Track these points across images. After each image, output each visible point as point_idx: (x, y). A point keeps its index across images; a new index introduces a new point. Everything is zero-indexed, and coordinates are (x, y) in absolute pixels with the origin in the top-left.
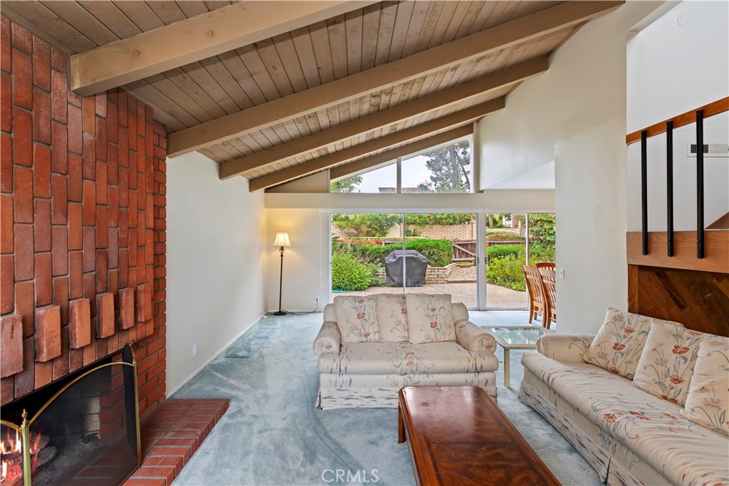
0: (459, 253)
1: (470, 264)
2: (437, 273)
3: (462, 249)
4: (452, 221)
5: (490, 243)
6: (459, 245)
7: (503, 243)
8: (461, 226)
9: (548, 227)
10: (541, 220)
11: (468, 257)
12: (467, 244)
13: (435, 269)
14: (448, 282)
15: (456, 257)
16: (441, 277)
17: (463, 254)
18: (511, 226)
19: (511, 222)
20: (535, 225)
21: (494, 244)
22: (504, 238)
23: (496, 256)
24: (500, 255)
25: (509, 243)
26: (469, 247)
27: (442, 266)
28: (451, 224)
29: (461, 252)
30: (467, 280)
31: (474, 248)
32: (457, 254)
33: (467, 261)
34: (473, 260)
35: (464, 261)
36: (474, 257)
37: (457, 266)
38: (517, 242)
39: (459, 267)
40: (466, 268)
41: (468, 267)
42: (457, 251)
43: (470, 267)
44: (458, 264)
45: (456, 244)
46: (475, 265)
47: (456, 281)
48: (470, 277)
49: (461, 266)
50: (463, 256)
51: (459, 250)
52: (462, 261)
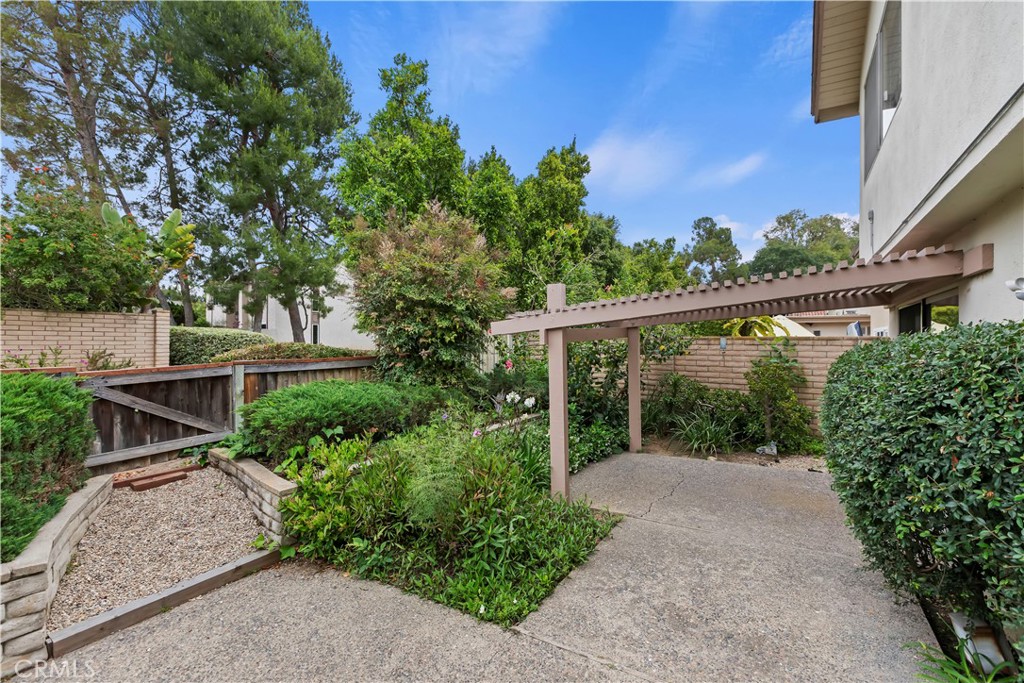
0: (128, 426)
3: (140, 405)
4: (85, 300)
5: (264, 376)
6: (126, 389)
8: (116, 316)
10: (426, 304)
11: (174, 436)
12: (170, 384)
14: (55, 649)
15: (108, 446)
17: (140, 427)
21: (275, 375)
23: (317, 431)
24: (327, 425)
26: (179, 394)
28: (82, 310)
29: (138, 419)
30: (186, 584)
31: (200, 396)
32: (118, 430)
33: (170, 453)
34: (198, 447)
35: (155, 458)
36: (201, 432)
37: (117, 485)
38: (337, 365)
39: (127, 489)
40: (166, 486)
41: (174, 480)
42: (118, 419)
43: (183, 477)
44: (122, 475)
45: (112, 387)
46: (206, 465)
47: (117, 619)
48: (201, 548)
49: (135, 484)
50: (148, 437)
51: (128, 411)
52: (143, 459)
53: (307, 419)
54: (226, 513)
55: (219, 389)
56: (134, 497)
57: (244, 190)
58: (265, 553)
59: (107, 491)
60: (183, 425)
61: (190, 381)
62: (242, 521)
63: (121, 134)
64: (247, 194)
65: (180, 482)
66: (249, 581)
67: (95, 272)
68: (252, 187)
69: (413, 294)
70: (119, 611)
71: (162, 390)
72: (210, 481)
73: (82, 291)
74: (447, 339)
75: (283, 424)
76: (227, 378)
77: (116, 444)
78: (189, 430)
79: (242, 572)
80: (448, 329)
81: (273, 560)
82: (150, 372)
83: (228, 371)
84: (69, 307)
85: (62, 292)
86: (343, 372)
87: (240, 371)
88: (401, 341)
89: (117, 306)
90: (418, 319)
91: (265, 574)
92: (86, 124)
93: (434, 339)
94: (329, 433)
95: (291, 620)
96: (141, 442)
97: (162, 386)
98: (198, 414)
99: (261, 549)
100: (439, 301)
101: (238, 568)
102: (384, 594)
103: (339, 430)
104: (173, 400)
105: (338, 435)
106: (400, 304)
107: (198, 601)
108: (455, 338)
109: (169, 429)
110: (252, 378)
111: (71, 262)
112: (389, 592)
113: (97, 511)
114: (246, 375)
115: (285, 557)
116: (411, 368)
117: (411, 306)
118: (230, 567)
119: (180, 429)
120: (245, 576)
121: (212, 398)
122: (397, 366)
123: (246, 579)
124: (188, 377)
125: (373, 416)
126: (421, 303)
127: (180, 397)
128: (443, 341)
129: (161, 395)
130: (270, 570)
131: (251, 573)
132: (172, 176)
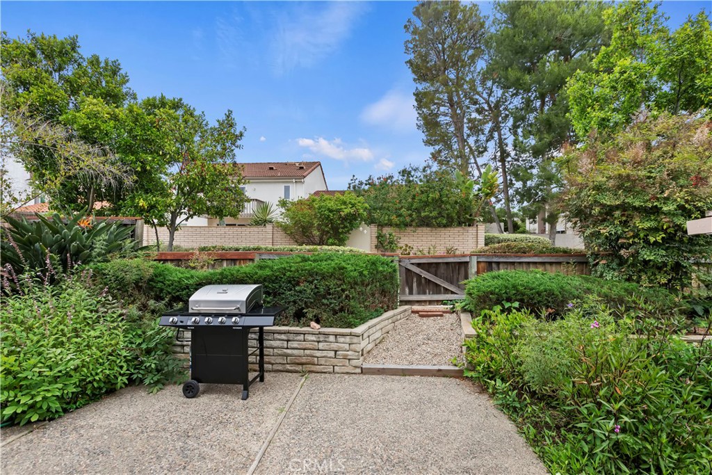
0: (419, 284)
1: (442, 307)
2: (334, 346)
3: (425, 274)
5: (490, 263)
6: (419, 265)
7: (520, 263)
9: (647, 225)
10: (624, 207)
11: (439, 292)
12: (437, 264)
13: (327, 335)
14: (364, 371)
15: (411, 293)
16: (345, 357)
17: (425, 286)
18: (537, 232)
19: (536, 226)
20: (604, 220)
21: (498, 263)
22: (523, 252)
23: (499, 302)
24: (509, 300)
25: (535, 263)
26: (442, 270)
27: (350, 326)
29: (423, 281)
30: (414, 367)
31: (453, 273)
32: (415, 285)
33: (438, 301)
34: (451, 301)
35: (431, 302)
36: (453, 293)
37: (413, 312)
38: (553, 260)
39: (417, 315)
40: (432, 318)
41: (437, 316)
42: (415, 280)
43: (441, 316)
44: (416, 307)
45: (413, 264)
46: (454, 312)
47: (384, 369)
48: (428, 353)
49: (420, 313)
50: (428, 291)
51: (419, 276)
52: (425, 301)
53: (492, 293)
54: (449, 340)
55: (463, 270)
56: (418, 319)
57: (541, 140)
58: (457, 368)
59: (407, 314)
60: (444, 288)
61: (447, 263)
62: (454, 347)
63: (476, 129)
64: (543, 142)
65: (439, 318)
66: (444, 379)
67: (448, 206)
68: (545, 136)
69: (608, 200)
70: (386, 366)
71: (434, 267)
72: (451, 321)
73: (444, 217)
74: (652, 239)
75: (476, 293)
76: (467, 263)
77: (414, 292)
78: (447, 291)
79: (440, 373)
80: (655, 230)
81: (459, 375)
82: (428, 257)
83: (467, 259)
84: (439, 225)
85: (436, 218)
86: (554, 265)
87: (474, 260)
88: (599, 241)
89: (460, 224)
90: (616, 222)
91: (453, 380)
92: (459, 129)
93: (636, 240)
94: (507, 305)
95: (443, 408)
96: (424, 293)
97: (434, 265)
98: (452, 283)
99: (455, 365)
100: (637, 204)
101: (440, 370)
102: (505, 425)
103: (516, 304)
104: (438, 273)
105: (515, 308)
106: (596, 210)
107: (417, 378)
108: (663, 238)
109: (437, 289)
110: (482, 264)
111: (438, 202)
112: (509, 426)
113: (400, 321)
114: (478, 262)
115: (465, 375)
116: (614, 265)
117: (608, 212)
118: (436, 368)
119: (442, 289)
120: (444, 377)
121: (459, 274)
122: (601, 263)
123: (443, 378)
124: (445, 261)
125: (550, 299)
126: (617, 207)
127: (442, 271)
128: (647, 241)
129: (433, 270)
130: (457, 380)
131: (447, 377)
132: (501, 144)
